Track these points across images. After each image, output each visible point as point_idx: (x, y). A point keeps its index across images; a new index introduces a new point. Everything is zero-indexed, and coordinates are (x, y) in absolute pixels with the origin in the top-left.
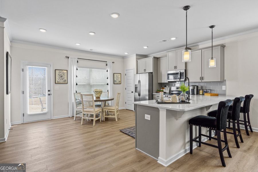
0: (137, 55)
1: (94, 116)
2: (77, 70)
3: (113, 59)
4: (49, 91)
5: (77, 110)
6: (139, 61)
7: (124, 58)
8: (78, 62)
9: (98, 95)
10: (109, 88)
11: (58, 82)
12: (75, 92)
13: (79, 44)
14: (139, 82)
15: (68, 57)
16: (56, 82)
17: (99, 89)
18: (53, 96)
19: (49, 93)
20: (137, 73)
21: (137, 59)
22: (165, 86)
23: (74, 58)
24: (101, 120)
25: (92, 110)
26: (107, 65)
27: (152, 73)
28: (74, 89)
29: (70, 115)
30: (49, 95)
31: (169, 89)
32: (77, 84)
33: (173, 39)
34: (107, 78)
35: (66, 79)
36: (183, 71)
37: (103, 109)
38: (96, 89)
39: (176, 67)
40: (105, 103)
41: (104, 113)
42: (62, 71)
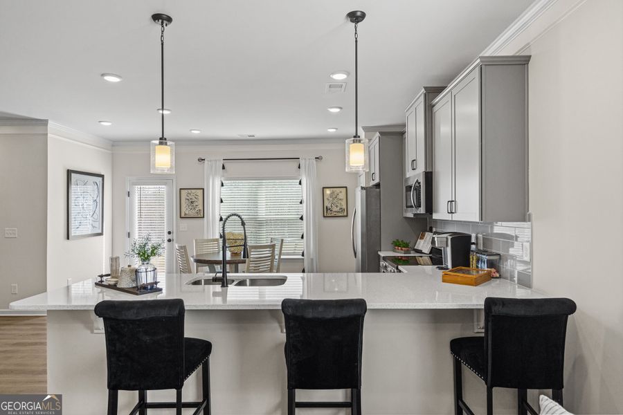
2: (222, 185)
4: (169, 233)
8: (224, 168)
10: (305, 227)
11: (185, 214)
12: (218, 237)
15: (204, 160)
19: (170, 236)
23: (216, 161)
26: (299, 167)
27: (380, 184)
28: (215, 229)
30: (170, 240)
31: (431, 241)
32: (221, 219)
34: (301, 202)
35: (201, 208)
39: (413, 165)
42: (193, 191)
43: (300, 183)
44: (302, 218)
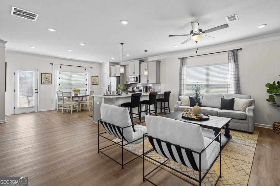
0: (110, 63)
1: (72, 107)
2: (60, 73)
3: (92, 65)
4: (36, 90)
5: (59, 104)
6: (112, 67)
7: (100, 64)
8: (60, 67)
9: (76, 93)
10: (87, 87)
11: (43, 83)
12: (58, 90)
13: (61, 55)
14: (110, 83)
15: (53, 64)
16: (42, 83)
17: (77, 88)
18: (39, 94)
19: (36, 91)
20: (110, 76)
21: (110, 66)
22: (130, 87)
23: (58, 65)
24: (78, 111)
25: (70, 103)
26: (86, 70)
27: (119, 77)
28: (57, 88)
29: (54, 108)
30: (36, 93)
31: (132, 89)
32: (60, 85)
33: (128, 55)
34: (86, 80)
35: (50, 80)
36: (138, 76)
37: (79, 103)
38: (75, 89)
39: (134, 73)
40: (82, 99)
41: (80, 106)
42: (48, 74)
43: (86, 74)
44: (86, 85)
